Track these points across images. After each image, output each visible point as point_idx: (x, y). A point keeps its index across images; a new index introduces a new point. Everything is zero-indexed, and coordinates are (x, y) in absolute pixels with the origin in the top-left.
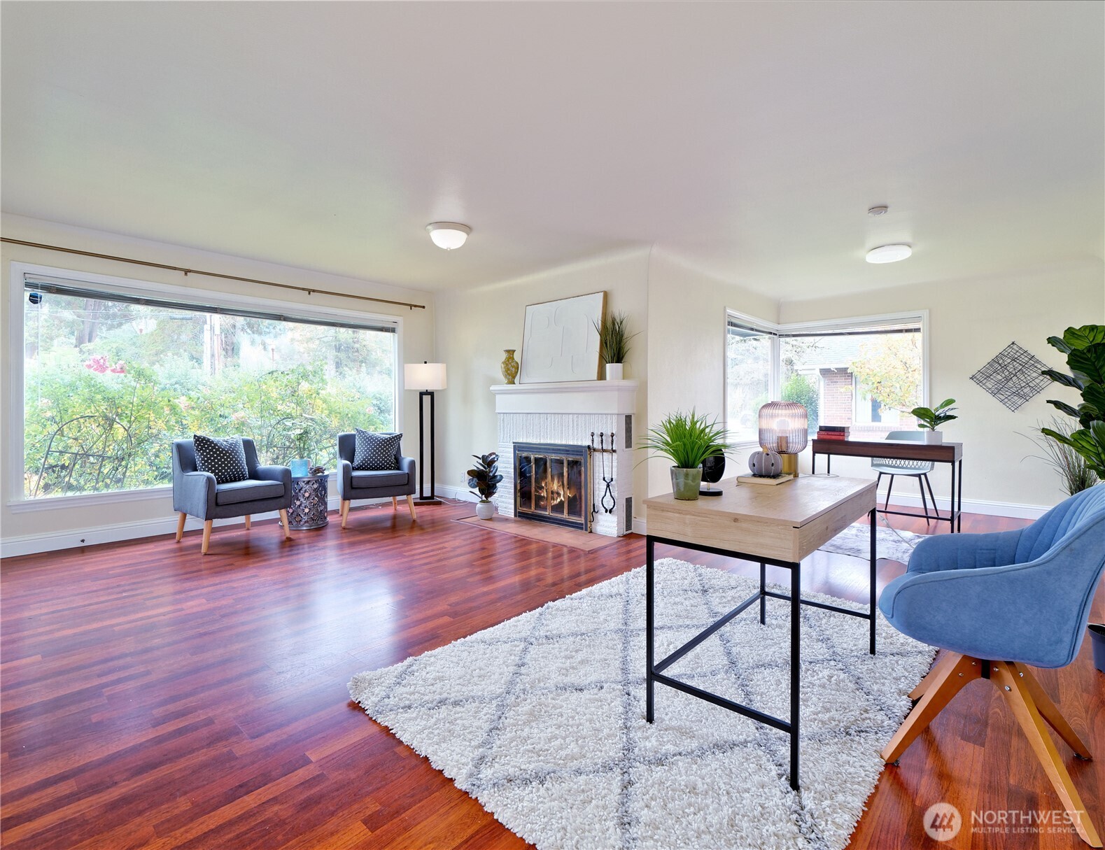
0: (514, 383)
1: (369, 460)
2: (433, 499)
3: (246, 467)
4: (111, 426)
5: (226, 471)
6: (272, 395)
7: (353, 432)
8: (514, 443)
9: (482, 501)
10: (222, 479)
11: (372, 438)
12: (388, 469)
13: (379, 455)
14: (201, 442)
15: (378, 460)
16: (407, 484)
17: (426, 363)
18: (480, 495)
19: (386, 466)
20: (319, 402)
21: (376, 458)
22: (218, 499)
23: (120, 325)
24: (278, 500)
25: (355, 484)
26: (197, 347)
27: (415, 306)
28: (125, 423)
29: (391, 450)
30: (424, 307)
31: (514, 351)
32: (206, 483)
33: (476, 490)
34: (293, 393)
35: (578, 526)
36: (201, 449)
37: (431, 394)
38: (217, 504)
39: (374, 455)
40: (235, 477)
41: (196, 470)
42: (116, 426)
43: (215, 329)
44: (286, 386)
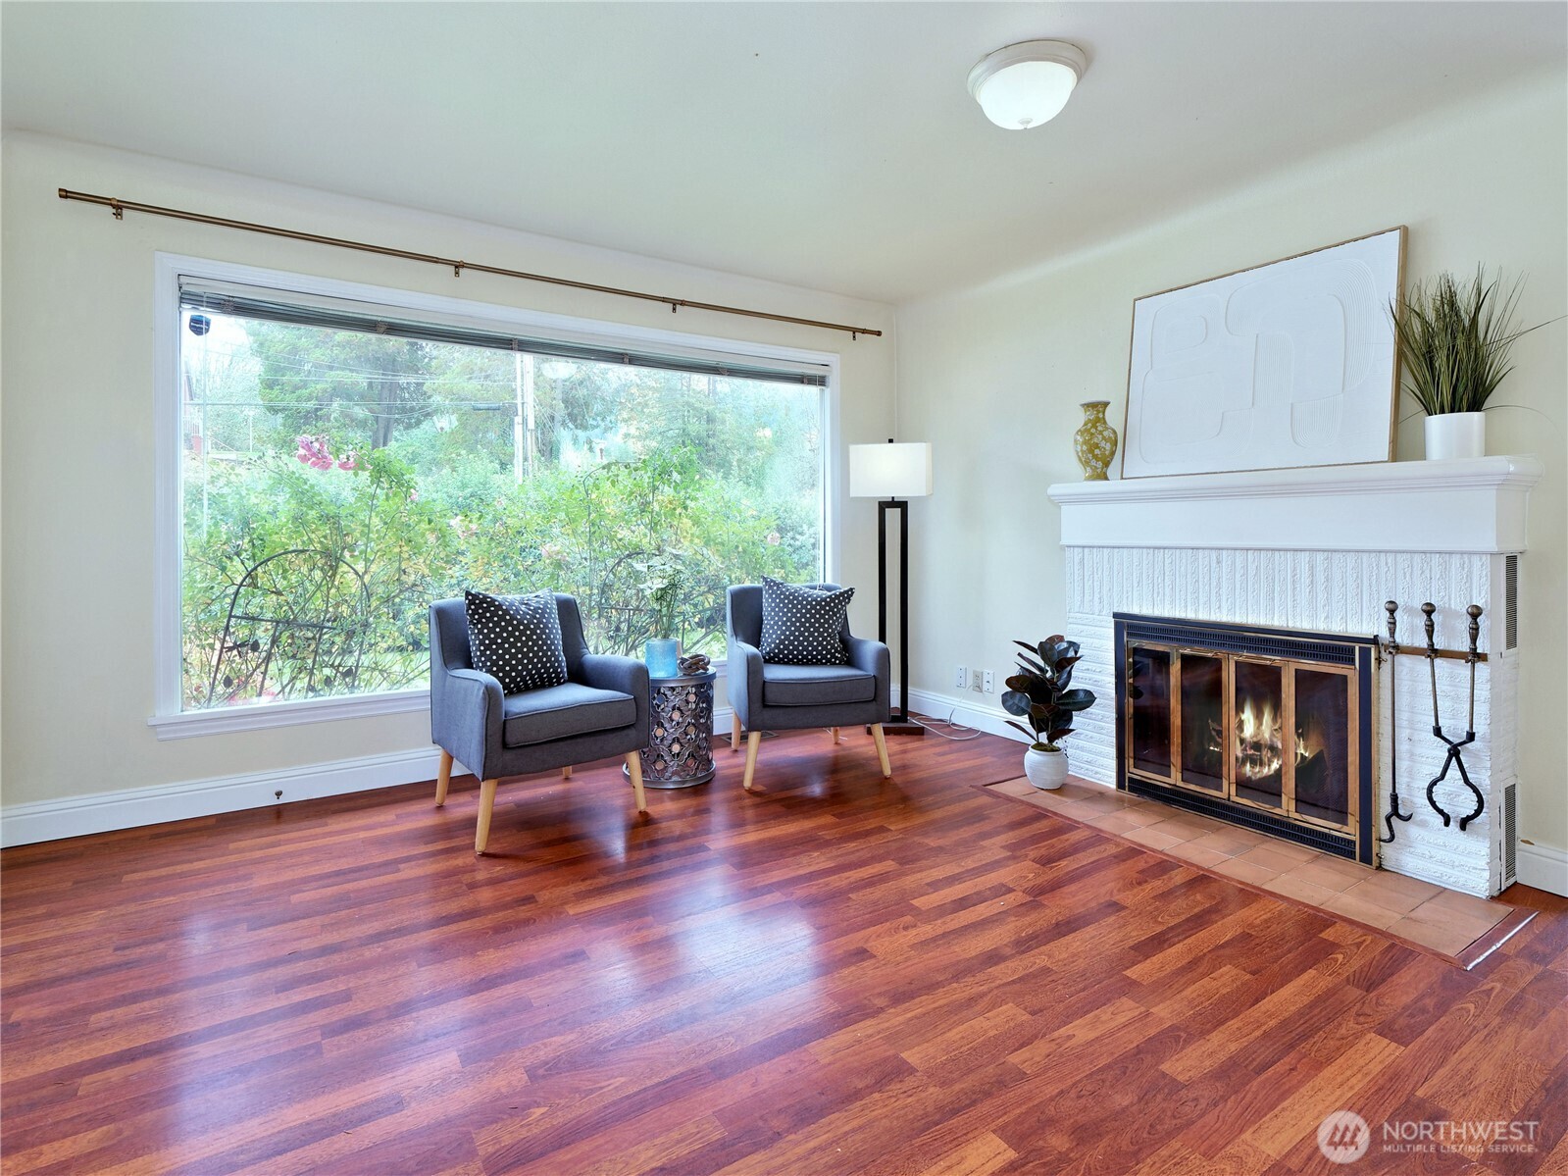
0: (1106, 479)
1: (791, 643)
2: (906, 721)
3: (562, 658)
4: (334, 569)
5: (525, 667)
6: (608, 511)
7: (756, 584)
8: (1116, 615)
9: (1039, 746)
10: (517, 685)
11: (795, 598)
12: (830, 663)
13: (811, 634)
14: (480, 605)
15: (810, 644)
16: (874, 700)
17: (891, 441)
18: (1033, 732)
19: (825, 657)
20: (687, 522)
21: (806, 639)
22: (508, 734)
23: (418, 423)
24: (626, 732)
25: (771, 697)
26: (506, 448)
27: (864, 331)
28: (360, 567)
29: (834, 622)
30: (879, 333)
31: (1106, 404)
32: (484, 699)
33: (1024, 720)
34: (644, 507)
35: (1340, 848)
36: (479, 621)
37: (902, 505)
38: (505, 746)
39: (802, 634)
40: (542, 679)
41: (469, 665)
42: (344, 568)
43: (529, 422)
44: (632, 493)
